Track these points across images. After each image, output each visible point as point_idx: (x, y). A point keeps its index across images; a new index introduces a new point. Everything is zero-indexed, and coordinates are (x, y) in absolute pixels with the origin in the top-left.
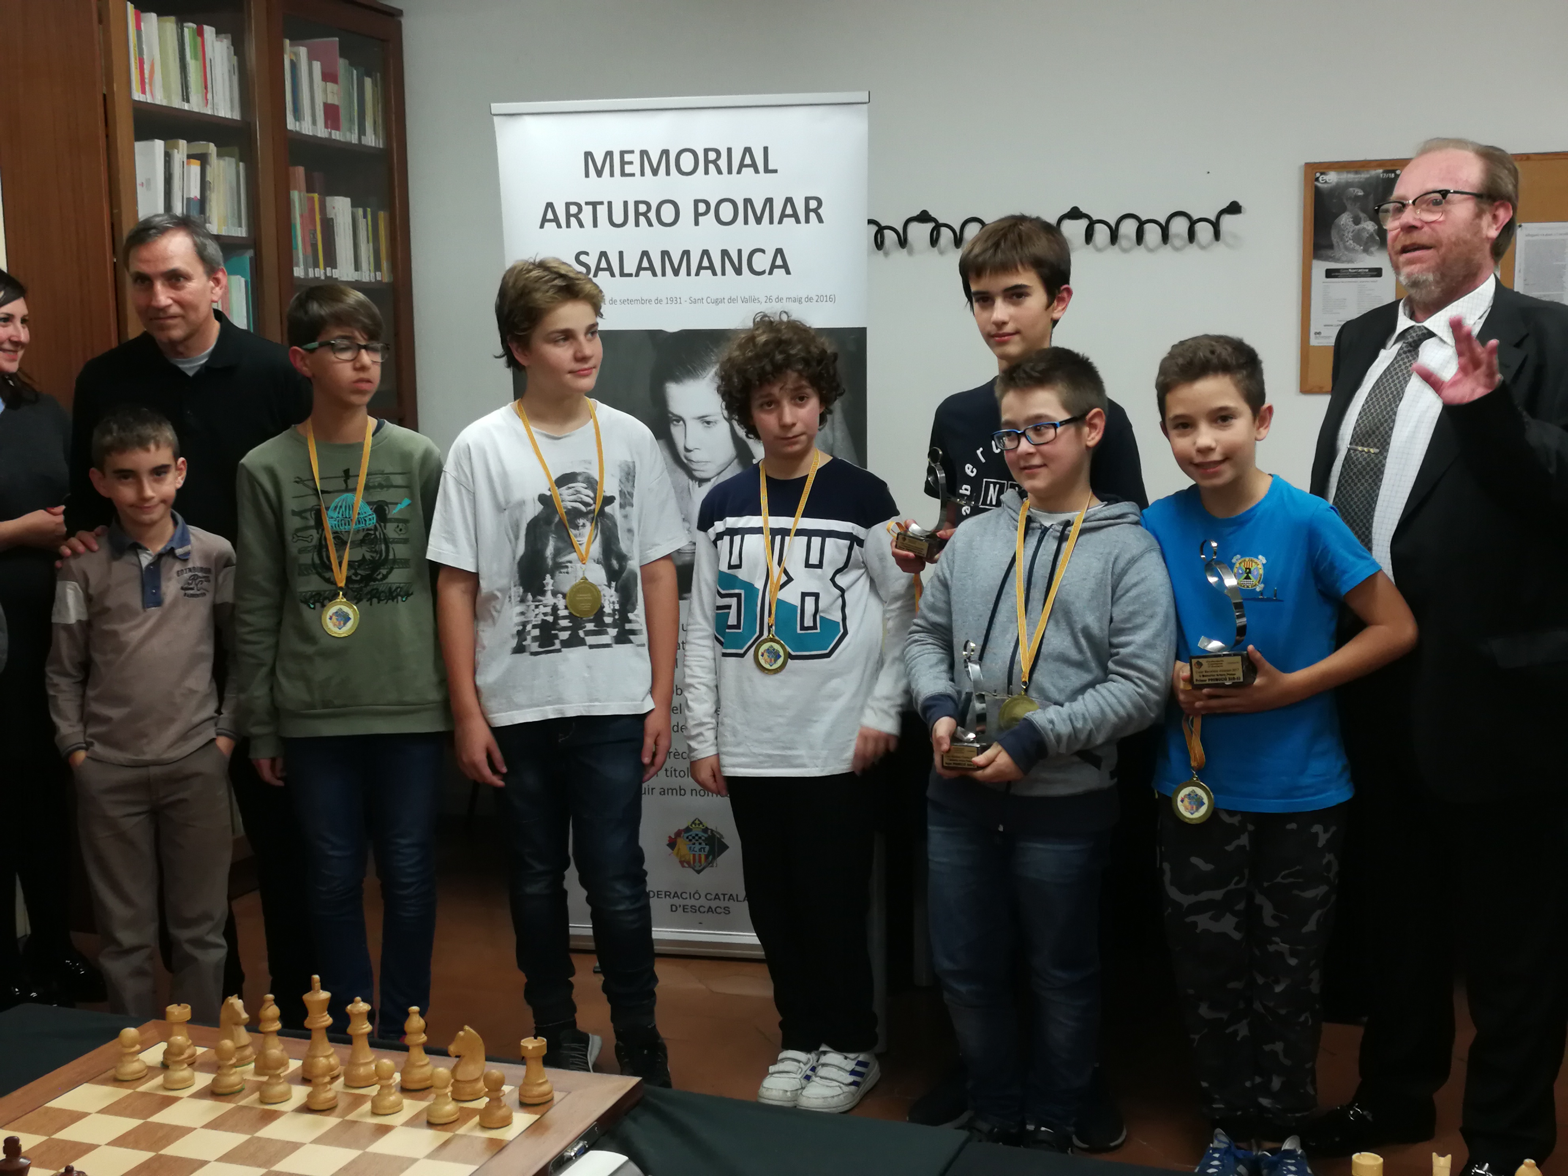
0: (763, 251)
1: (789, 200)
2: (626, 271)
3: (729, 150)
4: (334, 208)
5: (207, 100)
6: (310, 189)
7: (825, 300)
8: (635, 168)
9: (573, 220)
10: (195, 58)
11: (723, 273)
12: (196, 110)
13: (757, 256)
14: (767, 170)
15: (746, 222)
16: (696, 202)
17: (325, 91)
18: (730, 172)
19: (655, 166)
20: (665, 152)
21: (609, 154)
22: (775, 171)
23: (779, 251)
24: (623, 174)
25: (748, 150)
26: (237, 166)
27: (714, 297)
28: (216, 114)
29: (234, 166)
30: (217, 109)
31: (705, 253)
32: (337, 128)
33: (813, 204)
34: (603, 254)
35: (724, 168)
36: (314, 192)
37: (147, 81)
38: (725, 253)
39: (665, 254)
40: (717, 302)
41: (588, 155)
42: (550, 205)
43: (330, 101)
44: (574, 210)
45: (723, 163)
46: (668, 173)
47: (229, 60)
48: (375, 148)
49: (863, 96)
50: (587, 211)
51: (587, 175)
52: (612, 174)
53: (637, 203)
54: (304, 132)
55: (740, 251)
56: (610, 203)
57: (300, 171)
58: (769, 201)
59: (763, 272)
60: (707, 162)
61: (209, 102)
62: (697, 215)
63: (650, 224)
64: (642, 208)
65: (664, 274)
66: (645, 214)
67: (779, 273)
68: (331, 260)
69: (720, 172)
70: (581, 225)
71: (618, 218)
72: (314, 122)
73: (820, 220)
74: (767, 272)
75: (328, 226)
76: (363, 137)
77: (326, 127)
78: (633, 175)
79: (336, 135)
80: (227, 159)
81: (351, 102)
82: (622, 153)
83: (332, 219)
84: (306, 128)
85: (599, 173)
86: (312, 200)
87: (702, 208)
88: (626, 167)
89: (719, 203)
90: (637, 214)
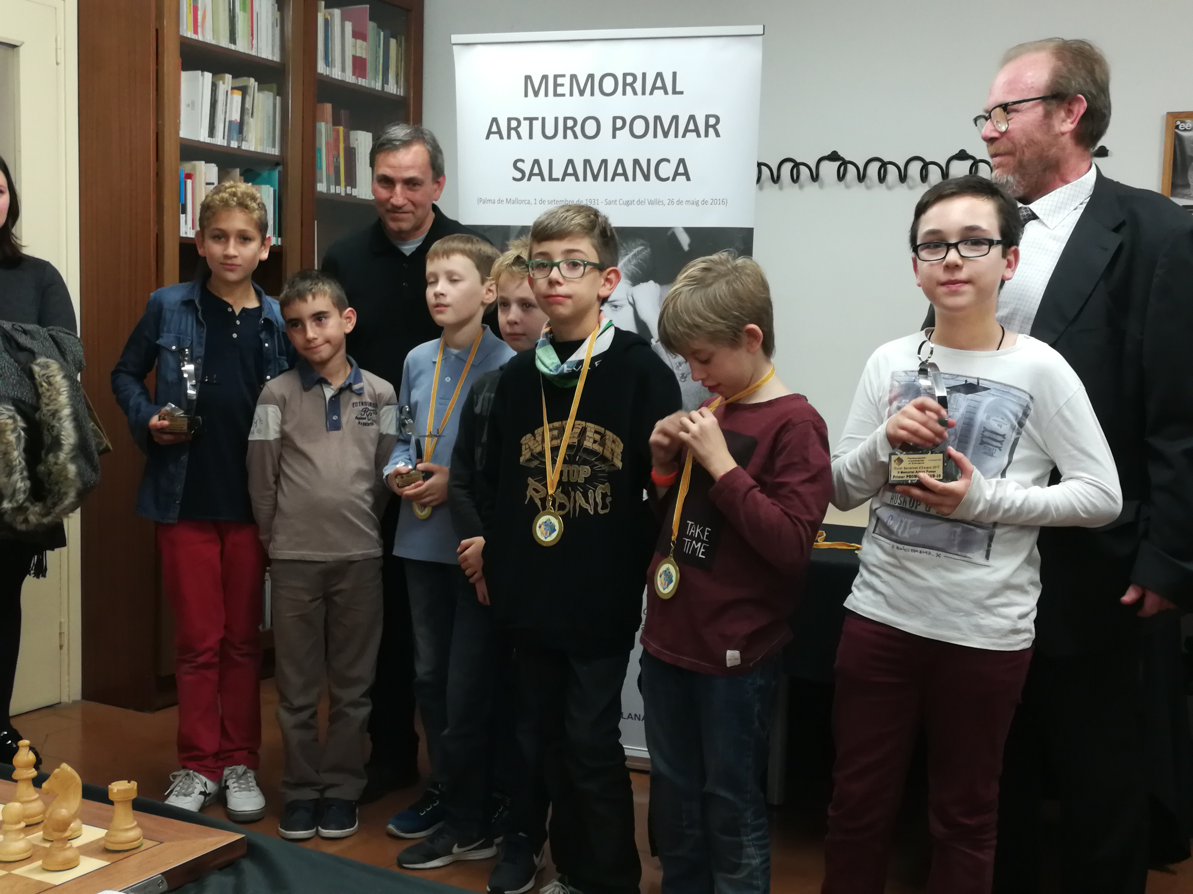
0: (668, 161)
1: (692, 118)
2: (554, 176)
3: (644, 75)
4: (357, 140)
5: (252, 45)
6: (336, 122)
7: (718, 203)
8: (565, 90)
9: (513, 133)
10: (244, 10)
11: (634, 179)
12: (241, 50)
13: (663, 165)
14: (675, 92)
15: (655, 136)
16: (615, 119)
17: (355, 46)
18: (644, 93)
19: (582, 88)
20: (591, 76)
21: (545, 77)
22: (681, 93)
23: (682, 161)
24: (556, 94)
25: (659, 75)
26: (275, 99)
27: (625, 199)
28: (259, 56)
29: (271, 99)
30: (260, 53)
31: (620, 162)
32: (364, 76)
33: (712, 121)
34: (536, 162)
35: (639, 89)
36: (340, 125)
37: (199, 24)
38: (636, 162)
39: (587, 162)
40: (628, 203)
41: (528, 78)
42: (495, 120)
43: (358, 55)
44: (514, 124)
45: (638, 86)
46: (592, 94)
47: (273, 15)
48: (396, 95)
49: (759, 29)
50: (525, 124)
51: (526, 95)
52: (546, 95)
53: (566, 119)
54: (333, 77)
55: (649, 161)
56: (544, 119)
57: (328, 107)
58: (675, 118)
59: (668, 179)
60: (625, 84)
61: (254, 46)
62: (615, 129)
63: (576, 137)
64: (570, 123)
65: (585, 179)
66: (572, 129)
67: (681, 179)
68: (351, 181)
69: (635, 93)
70: (519, 137)
71: (550, 132)
72: (343, 70)
73: (717, 135)
74: (671, 178)
75: (351, 154)
76: (385, 86)
77: (354, 74)
78: (563, 95)
79: (362, 82)
80: (266, 92)
81: (377, 57)
82: (556, 77)
83: (354, 149)
84: (336, 73)
85: (536, 94)
86: (338, 132)
87: (619, 123)
88: (559, 88)
89: (633, 120)
90: (566, 128)
